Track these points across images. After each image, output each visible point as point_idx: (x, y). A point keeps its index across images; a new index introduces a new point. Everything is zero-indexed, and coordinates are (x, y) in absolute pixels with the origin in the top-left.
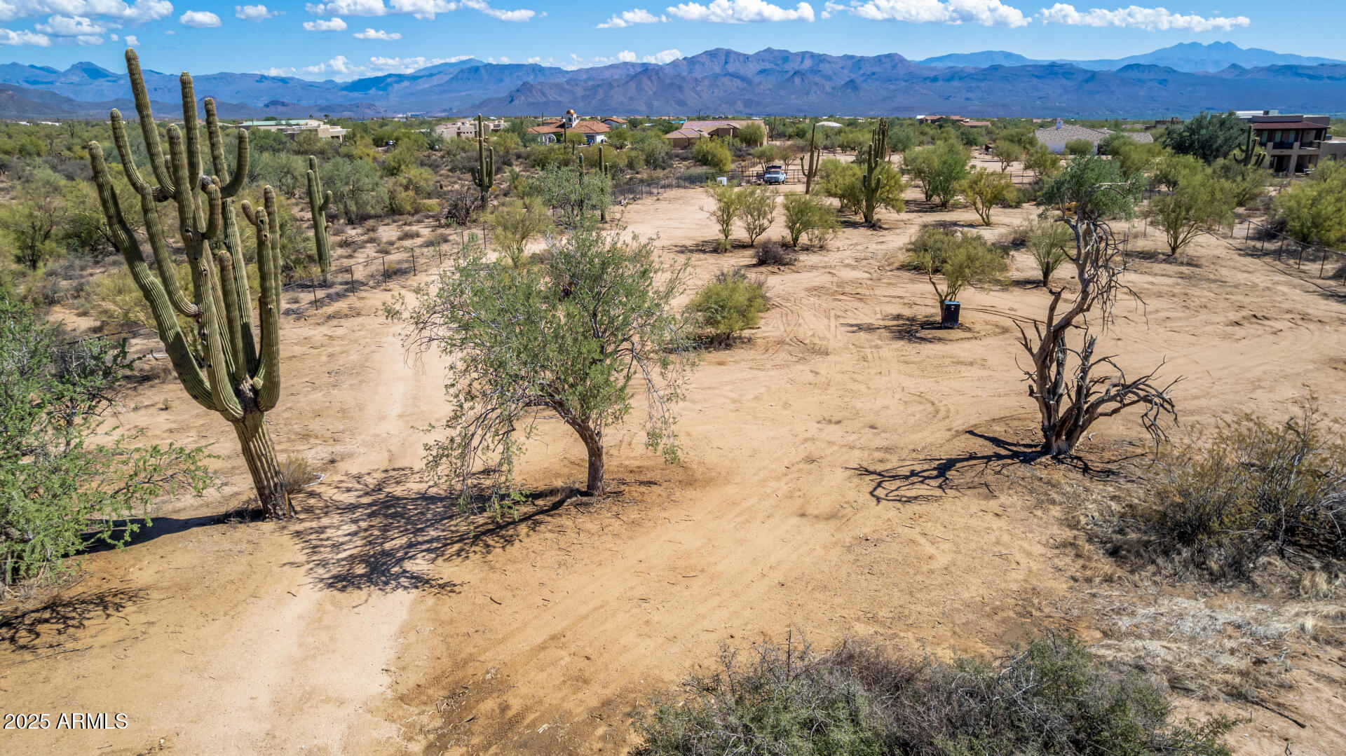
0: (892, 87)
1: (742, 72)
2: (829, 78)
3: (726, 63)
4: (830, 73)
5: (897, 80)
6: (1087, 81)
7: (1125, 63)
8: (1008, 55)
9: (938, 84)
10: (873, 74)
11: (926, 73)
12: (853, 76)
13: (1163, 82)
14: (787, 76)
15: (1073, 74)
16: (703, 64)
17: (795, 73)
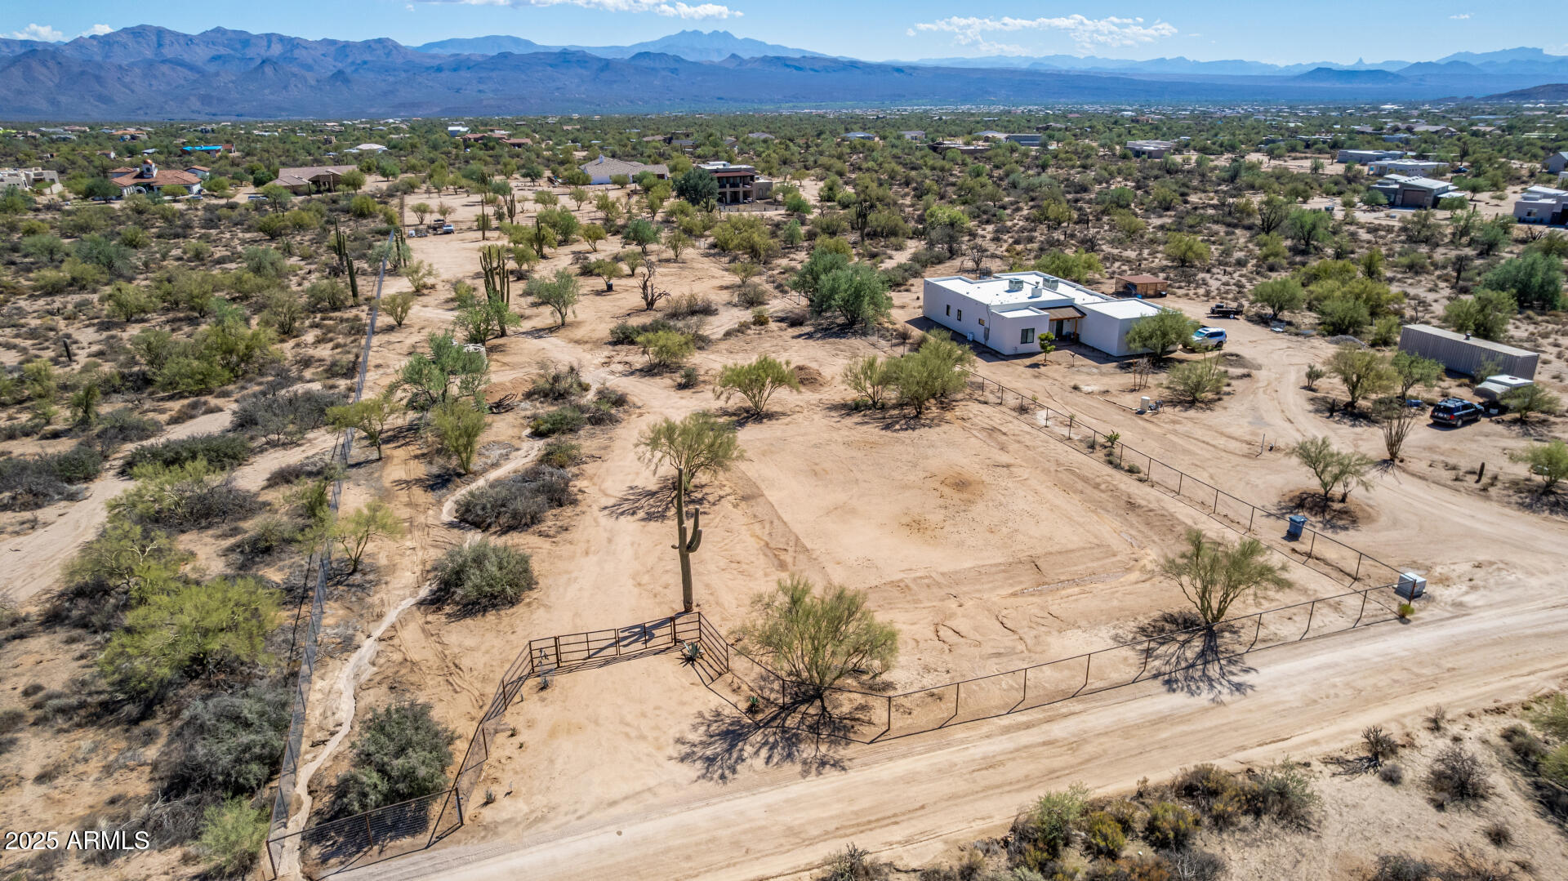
0: (391, 79)
1: (186, 57)
2: (309, 68)
3: (160, 45)
4: (310, 61)
5: (395, 70)
6: (602, 70)
7: (637, 51)
8: (517, 41)
9: (443, 75)
10: (365, 63)
11: (429, 62)
12: (340, 65)
13: (674, 71)
14: (253, 65)
15: (586, 62)
16: (125, 46)
17: (263, 62)
